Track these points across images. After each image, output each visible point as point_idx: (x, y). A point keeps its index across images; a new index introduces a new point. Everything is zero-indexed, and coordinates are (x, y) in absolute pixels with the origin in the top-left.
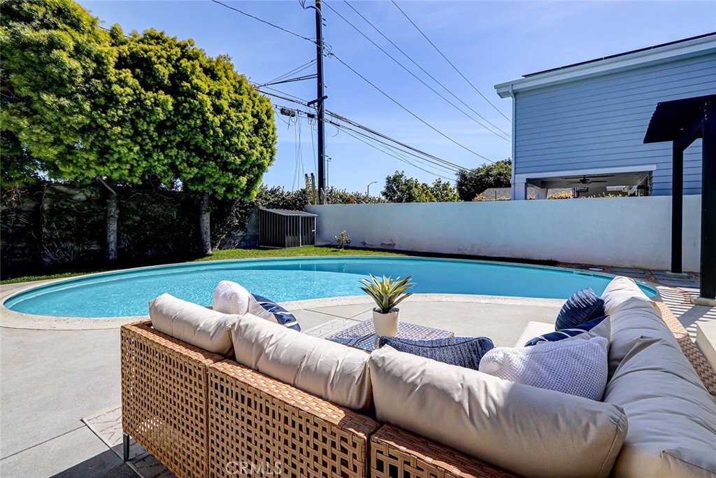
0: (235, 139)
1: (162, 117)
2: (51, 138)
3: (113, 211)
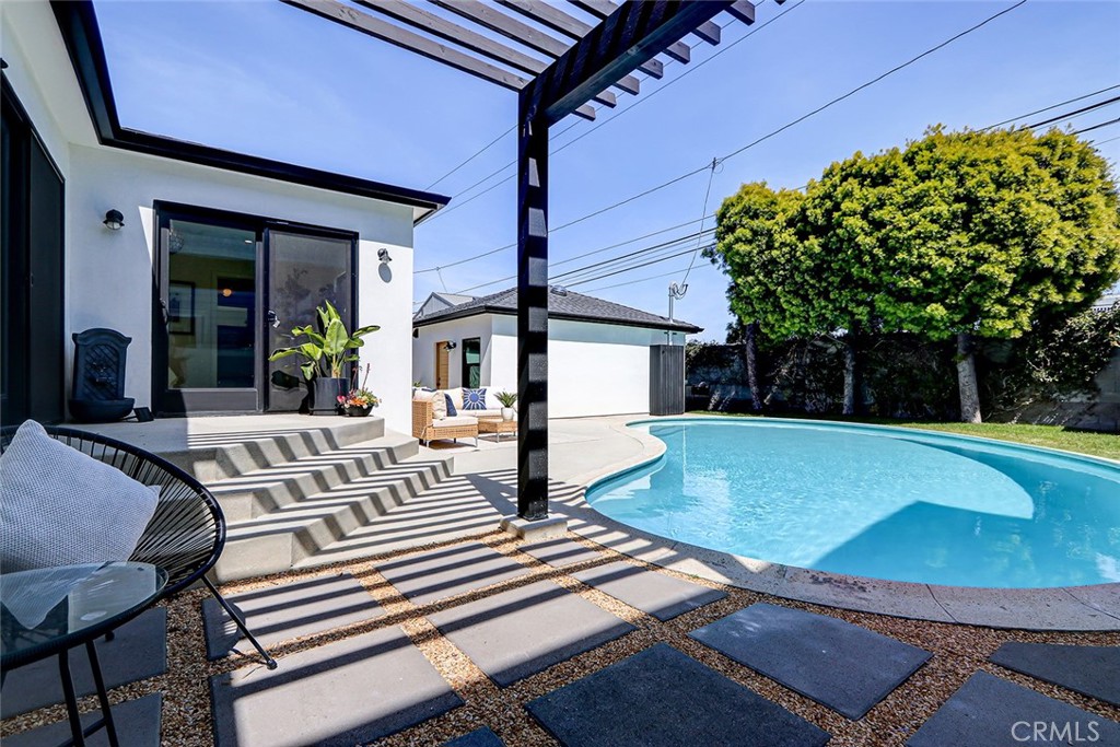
0: (901, 256)
1: (809, 263)
2: (750, 310)
3: (849, 363)
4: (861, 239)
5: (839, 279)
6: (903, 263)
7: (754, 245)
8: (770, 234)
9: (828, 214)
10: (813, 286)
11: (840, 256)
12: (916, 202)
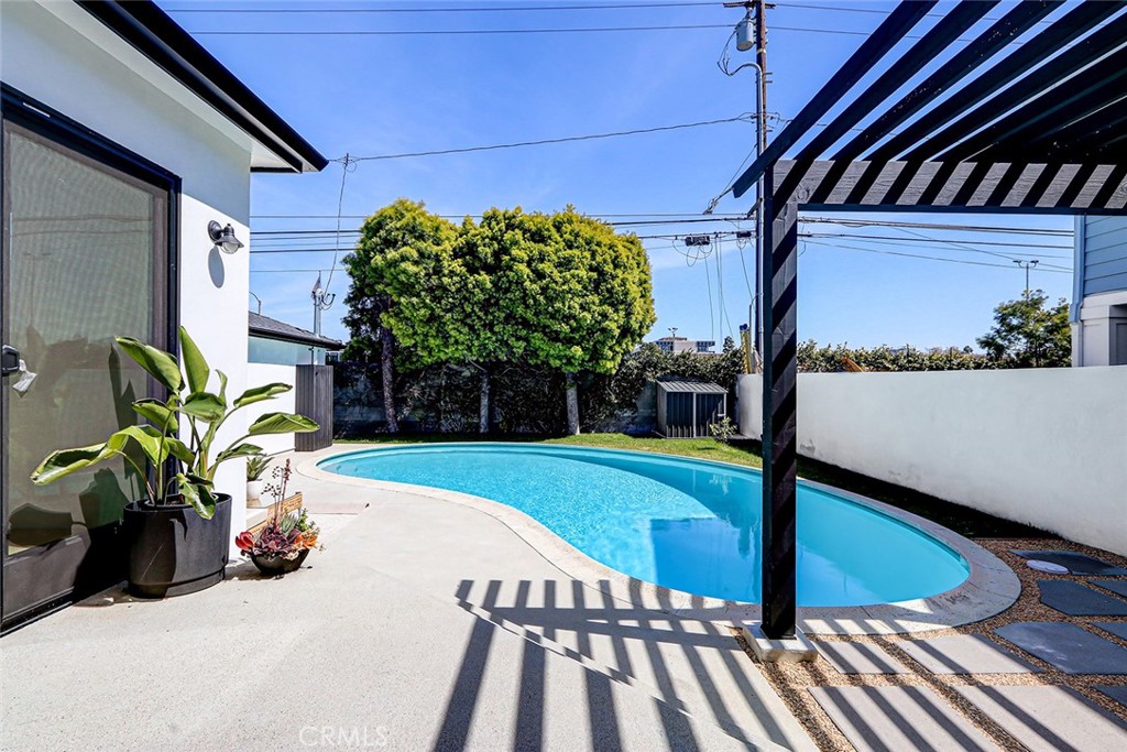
0: (558, 305)
1: (481, 297)
2: (411, 331)
4: (527, 283)
5: (504, 315)
6: (558, 311)
7: (421, 267)
8: (437, 258)
9: (496, 255)
10: (479, 318)
11: (508, 295)
12: (565, 264)
